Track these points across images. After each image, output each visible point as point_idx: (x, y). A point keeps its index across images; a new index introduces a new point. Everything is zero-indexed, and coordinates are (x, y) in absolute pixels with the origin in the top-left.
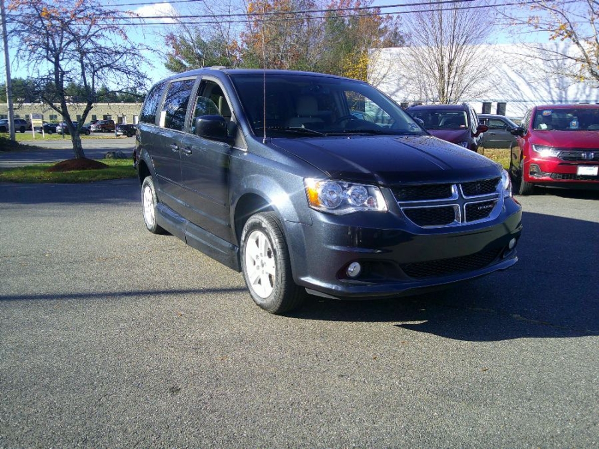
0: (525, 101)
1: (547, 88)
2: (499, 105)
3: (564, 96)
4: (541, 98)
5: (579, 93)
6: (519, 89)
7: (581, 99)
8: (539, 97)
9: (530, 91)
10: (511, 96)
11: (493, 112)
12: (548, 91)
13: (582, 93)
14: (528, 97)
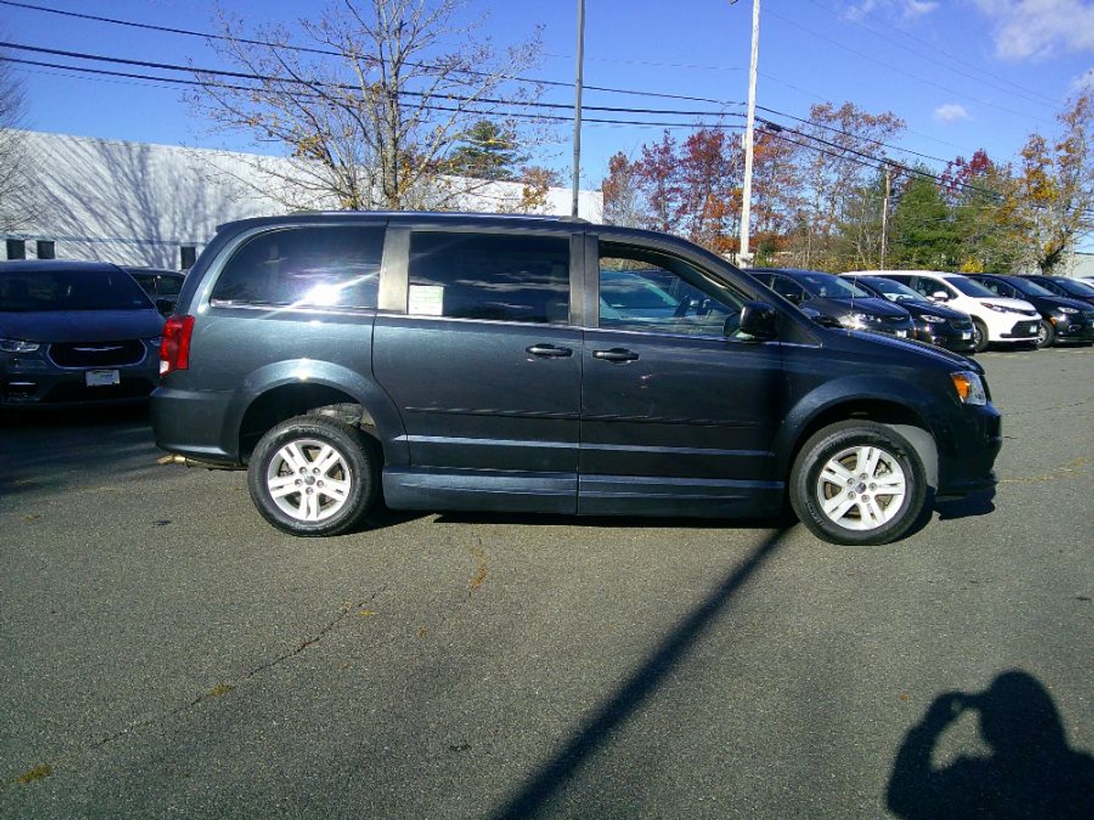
0: (89, 240)
1: (125, 218)
2: (40, 244)
3: (155, 234)
4: (117, 237)
5: (178, 229)
6: (74, 218)
7: (182, 241)
8: (112, 233)
9: (96, 223)
10: (62, 230)
11: (31, 256)
12: (128, 223)
13: (181, 230)
14: (94, 234)
